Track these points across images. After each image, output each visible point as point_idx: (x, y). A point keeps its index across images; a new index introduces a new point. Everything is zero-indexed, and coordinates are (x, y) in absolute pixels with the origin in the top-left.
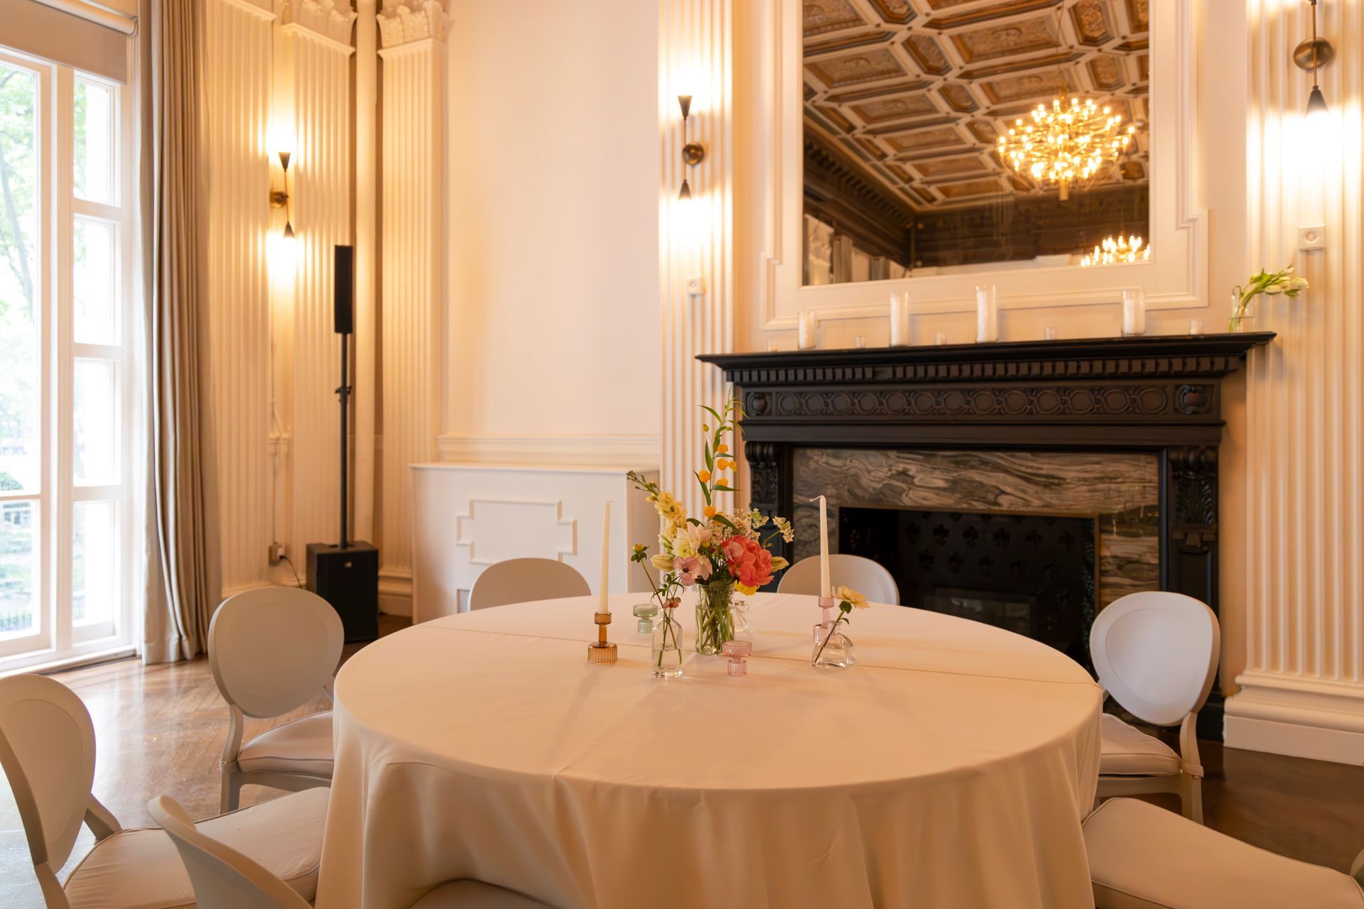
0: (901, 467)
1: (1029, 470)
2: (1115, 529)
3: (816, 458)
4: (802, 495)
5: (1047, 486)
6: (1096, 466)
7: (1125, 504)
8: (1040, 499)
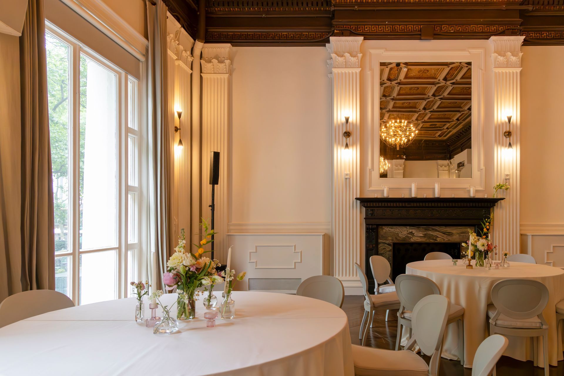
0: (411, 231)
1: (444, 231)
3: (386, 229)
4: (381, 240)
5: (449, 235)
6: (461, 230)
8: (447, 239)
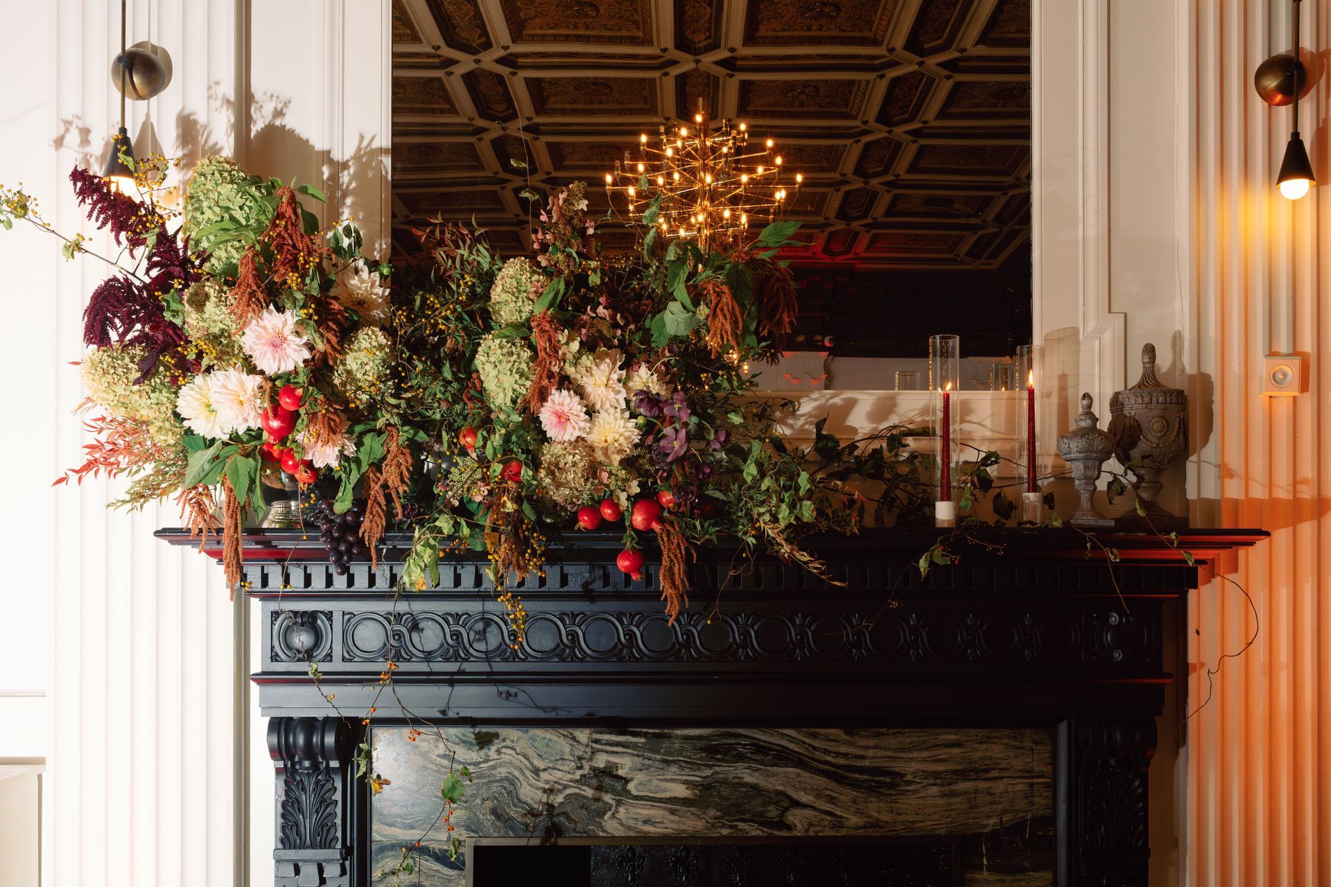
0: (601, 761)
2: (985, 862)
5: (873, 788)
6: (956, 751)
7: (1001, 815)
8: (859, 812)
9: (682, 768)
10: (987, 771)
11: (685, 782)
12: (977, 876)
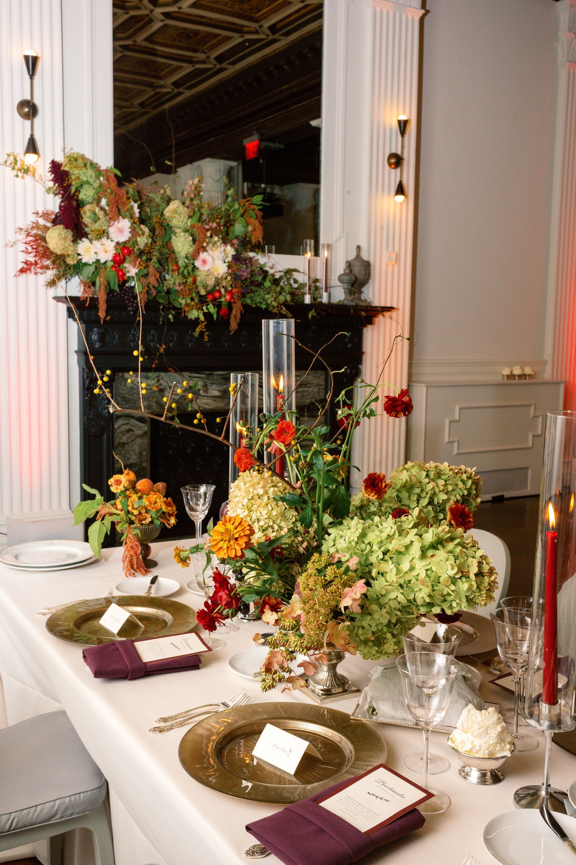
2: (306, 414)
9: (217, 385)
10: (307, 384)
11: (219, 390)
12: (304, 419)
